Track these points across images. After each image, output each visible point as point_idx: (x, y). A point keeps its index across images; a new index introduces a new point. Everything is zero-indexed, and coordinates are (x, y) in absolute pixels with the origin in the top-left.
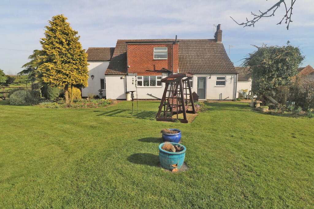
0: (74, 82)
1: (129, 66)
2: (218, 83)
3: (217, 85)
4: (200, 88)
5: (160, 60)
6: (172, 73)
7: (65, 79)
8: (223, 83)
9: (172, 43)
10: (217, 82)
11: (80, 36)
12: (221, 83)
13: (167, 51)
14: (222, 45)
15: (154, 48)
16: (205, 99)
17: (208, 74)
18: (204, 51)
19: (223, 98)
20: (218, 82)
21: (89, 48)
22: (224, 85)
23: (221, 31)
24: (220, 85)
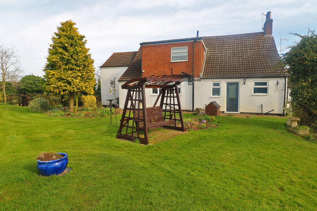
0: (76, 89)
1: (143, 71)
2: (256, 90)
3: (254, 92)
4: (230, 96)
5: (179, 62)
6: (193, 78)
7: (66, 86)
8: (265, 91)
9: (193, 41)
10: (255, 88)
11: (86, 41)
12: (261, 90)
13: (187, 50)
14: (273, 39)
15: (172, 48)
16: (238, 112)
17: (242, 78)
18: (244, 49)
19: (265, 111)
20: (257, 88)
21: (114, 53)
22: (266, 93)
23: (272, 21)
24: (259, 93)
